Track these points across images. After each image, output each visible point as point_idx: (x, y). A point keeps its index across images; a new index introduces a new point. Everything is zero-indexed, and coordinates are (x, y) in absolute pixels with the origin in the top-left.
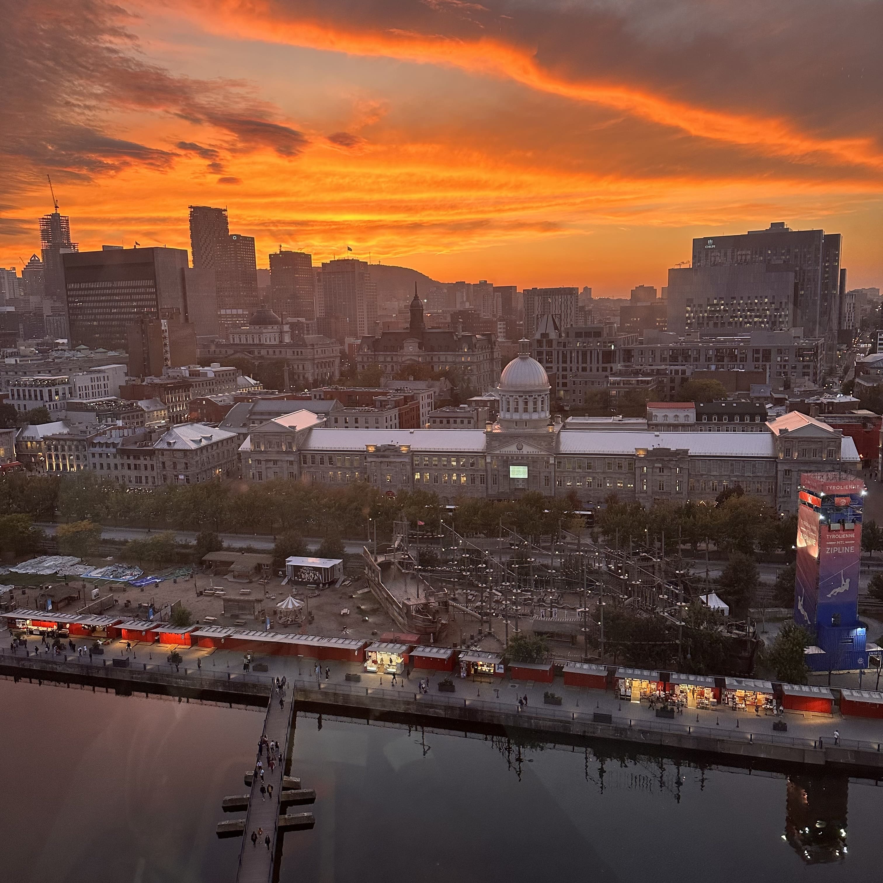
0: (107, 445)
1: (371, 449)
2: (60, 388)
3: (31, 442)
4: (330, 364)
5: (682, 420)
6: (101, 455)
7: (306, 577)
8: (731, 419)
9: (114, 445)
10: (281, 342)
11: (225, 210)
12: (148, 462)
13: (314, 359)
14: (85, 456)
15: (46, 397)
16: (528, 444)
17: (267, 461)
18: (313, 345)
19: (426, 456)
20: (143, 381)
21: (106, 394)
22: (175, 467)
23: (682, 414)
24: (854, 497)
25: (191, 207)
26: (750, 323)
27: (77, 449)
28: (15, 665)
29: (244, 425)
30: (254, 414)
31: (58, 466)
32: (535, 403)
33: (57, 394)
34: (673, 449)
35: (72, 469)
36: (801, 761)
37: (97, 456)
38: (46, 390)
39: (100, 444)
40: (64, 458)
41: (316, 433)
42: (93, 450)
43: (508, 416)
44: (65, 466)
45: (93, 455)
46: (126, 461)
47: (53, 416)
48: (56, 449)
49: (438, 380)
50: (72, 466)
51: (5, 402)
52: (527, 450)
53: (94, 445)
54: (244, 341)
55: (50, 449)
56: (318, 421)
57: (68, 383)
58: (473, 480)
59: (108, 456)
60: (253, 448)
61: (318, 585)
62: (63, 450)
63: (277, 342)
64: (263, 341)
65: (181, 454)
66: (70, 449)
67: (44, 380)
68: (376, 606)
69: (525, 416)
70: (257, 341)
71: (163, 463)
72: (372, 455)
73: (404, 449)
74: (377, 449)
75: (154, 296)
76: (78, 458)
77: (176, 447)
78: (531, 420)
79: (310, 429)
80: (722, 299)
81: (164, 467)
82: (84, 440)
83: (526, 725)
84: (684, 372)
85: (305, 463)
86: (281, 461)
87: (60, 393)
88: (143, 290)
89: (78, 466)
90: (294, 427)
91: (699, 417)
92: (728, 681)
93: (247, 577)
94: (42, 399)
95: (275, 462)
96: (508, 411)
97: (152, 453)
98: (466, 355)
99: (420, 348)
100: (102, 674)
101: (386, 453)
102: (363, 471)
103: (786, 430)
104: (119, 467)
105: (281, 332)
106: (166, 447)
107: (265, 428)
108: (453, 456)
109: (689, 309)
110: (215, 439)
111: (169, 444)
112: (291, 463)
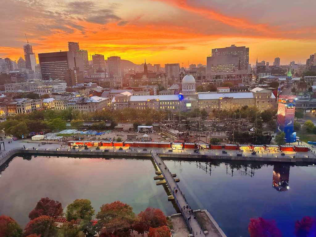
0: (73, 102)
1: (149, 100)
2: (50, 89)
3: (46, 103)
4: (120, 83)
5: (226, 91)
6: (71, 105)
7: (144, 130)
8: (239, 91)
9: (75, 102)
10: (106, 77)
11: (78, 43)
12: (85, 106)
13: (116, 81)
14: (66, 105)
15: (46, 91)
16: (191, 98)
17: (120, 105)
18: (115, 78)
19: (163, 102)
20: (72, 87)
21: (62, 91)
22: (93, 107)
23: (226, 90)
24: (294, 100)
25: (69, 42)
26: (228, 71)
27: (64, 103)
28: (75, 154)
29: (108, 97)
30: (110, 94)
31: (58, 108)
32: (192, 87)
33: (49, 91)
34: (229, 97)
35: (63, 109)
36: (290, 161)
37: (70, 105)
38: (46, 90)
39: (71, 102)
40: (60, 106)
41: (131, 97)
42: (69, 103)
43: (185, 90)
44: (60, 108)
45: (69, 105)
46: (79, 106)
47: (51, 96)
48: (58, 104)
49: (155, 85)
50: (62, 108)
51: (34, 93)
52: (191, 99)
53: (69, 102)
54: (95, 77)
55: (56, 104)
56: (131, 94)
57: (52, 88)
58: (176, 108)
59: (73, 105)
60: (115, 101)
61: (148, 132)
62: (60, 104)
63: (104, 77)
64: (101, 77)
65: (95, 104)
66: (62, 104)
67: (45, 87)
68: (166, 136)
69: (190, 90)
70: (99, 77)
71: (90, 106)
72: (149, 102)
73: (158, 100)
74: (150, 100)
75: (67, 65)
76: (64, 106)
77: (93, 102)
78: (191, 91)
79: (130, 96)
80: (221, 65)
81: (90, 107)
82: (66, 101)
83: (219, 158)
84: (221, 81)
85: (130, 105)
86: (124, 104)
87: (50, 90)
88: (64, 64)
89: (65, 108)
90: (127, 95)
91: (231, 91)
92: (267, 145)
93: (128, 131)
94: (45, 92)
95: (122, 105)
96: (185, 89)
97: (86, 104)
98: (160, 79)
99: (147, 77)
100: (102, 154)
101: (153, 101)
102: (146, 106)
103: (258, 91)
104: (77, 108)
105: (106, 75)
106: (90, 102)
107: (118, 95)
108: (171, 102)
109: (212, 67)
110: (102, 100)
111: (91, 101)
112: (126, 105)
